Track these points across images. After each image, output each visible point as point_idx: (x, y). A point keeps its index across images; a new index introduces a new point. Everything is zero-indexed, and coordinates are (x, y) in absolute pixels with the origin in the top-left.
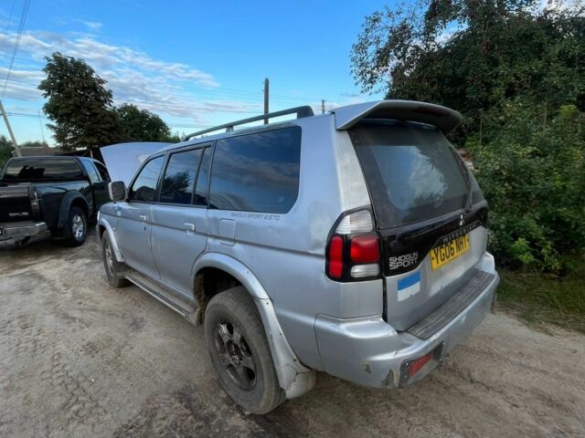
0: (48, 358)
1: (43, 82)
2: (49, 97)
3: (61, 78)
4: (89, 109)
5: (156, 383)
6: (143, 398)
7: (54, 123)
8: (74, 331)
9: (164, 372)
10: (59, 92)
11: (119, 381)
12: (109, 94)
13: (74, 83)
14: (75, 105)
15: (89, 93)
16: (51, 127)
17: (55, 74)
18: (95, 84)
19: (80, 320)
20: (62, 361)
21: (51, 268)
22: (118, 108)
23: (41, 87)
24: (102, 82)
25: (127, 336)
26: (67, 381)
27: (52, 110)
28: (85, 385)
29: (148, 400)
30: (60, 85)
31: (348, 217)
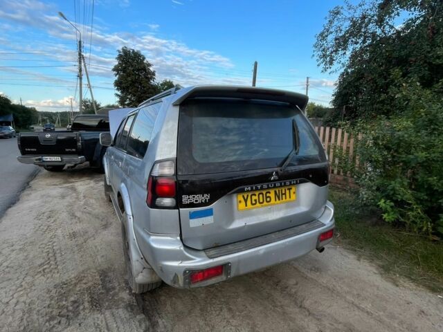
0: (50, 236)
1: (115, 66)
2: (118, 76)
3: (126, 63)
4: (141, 84)
5: (94, 262)
6: (81, 269)
7: (119, 93)
8: (71, 224)
9: (103, 256)
10: (124, 72)
11: (76, 257)
12: (153, 74)
13: (132, 66)
14: (132, 81)
15: (142, 73)
16: (117, 95)
17: (123, 61)
18: (145, 67)
19: (79, 218)
20: (54, 240)
21: (84, 186)
22: (161, 82)
23: (114, 70)
24: (149, 65)
25: (96, 232)
26: (51, 251)
27: (118, 84)
28: (58, 255)
29: (83, 271)
30: (125, 68)
31: (158, 165)
